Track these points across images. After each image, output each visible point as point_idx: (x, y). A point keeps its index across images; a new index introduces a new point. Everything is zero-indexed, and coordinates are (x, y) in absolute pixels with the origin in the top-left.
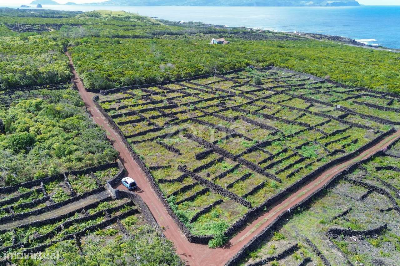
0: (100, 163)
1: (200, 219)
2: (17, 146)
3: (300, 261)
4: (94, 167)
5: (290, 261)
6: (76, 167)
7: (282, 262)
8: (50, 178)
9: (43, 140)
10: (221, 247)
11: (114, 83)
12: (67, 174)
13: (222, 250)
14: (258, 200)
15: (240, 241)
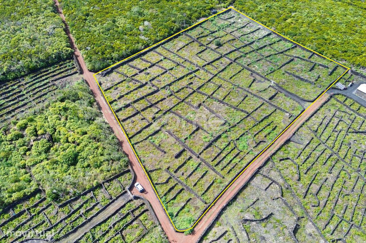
0: (120, 172)
1: (179, 214)
2: (68, 162)
3: (227, 241)
4: (117, 175)
5: (222, 241)
6: (107, 177)
7: (218, 242)
8: (95, 187)
9: (81, 151)
10: (190, 234)
11: (108, 61)
12: (103, 183)
13: (191, 236)
14: (210, 196)
15: (199, 229)
